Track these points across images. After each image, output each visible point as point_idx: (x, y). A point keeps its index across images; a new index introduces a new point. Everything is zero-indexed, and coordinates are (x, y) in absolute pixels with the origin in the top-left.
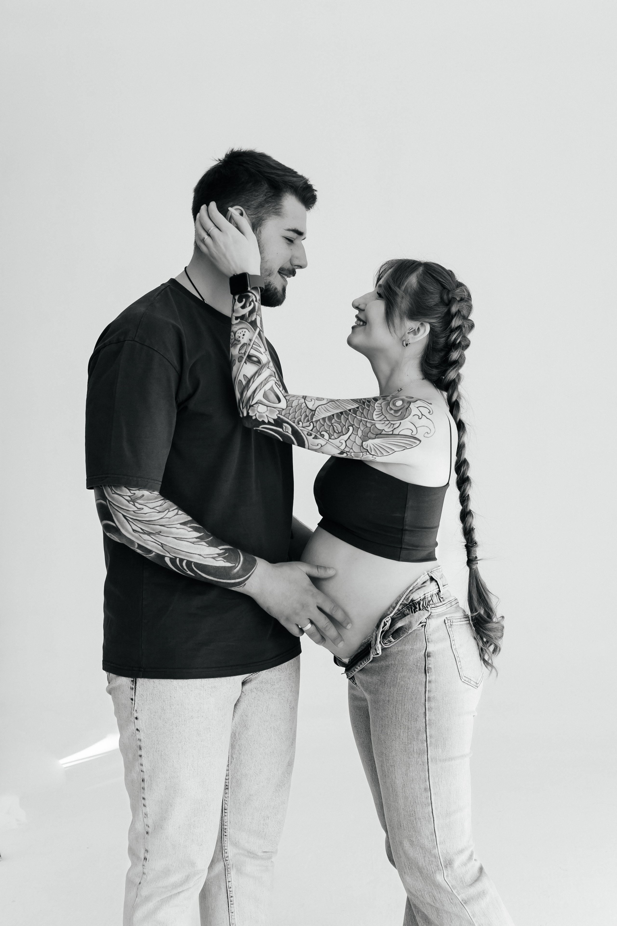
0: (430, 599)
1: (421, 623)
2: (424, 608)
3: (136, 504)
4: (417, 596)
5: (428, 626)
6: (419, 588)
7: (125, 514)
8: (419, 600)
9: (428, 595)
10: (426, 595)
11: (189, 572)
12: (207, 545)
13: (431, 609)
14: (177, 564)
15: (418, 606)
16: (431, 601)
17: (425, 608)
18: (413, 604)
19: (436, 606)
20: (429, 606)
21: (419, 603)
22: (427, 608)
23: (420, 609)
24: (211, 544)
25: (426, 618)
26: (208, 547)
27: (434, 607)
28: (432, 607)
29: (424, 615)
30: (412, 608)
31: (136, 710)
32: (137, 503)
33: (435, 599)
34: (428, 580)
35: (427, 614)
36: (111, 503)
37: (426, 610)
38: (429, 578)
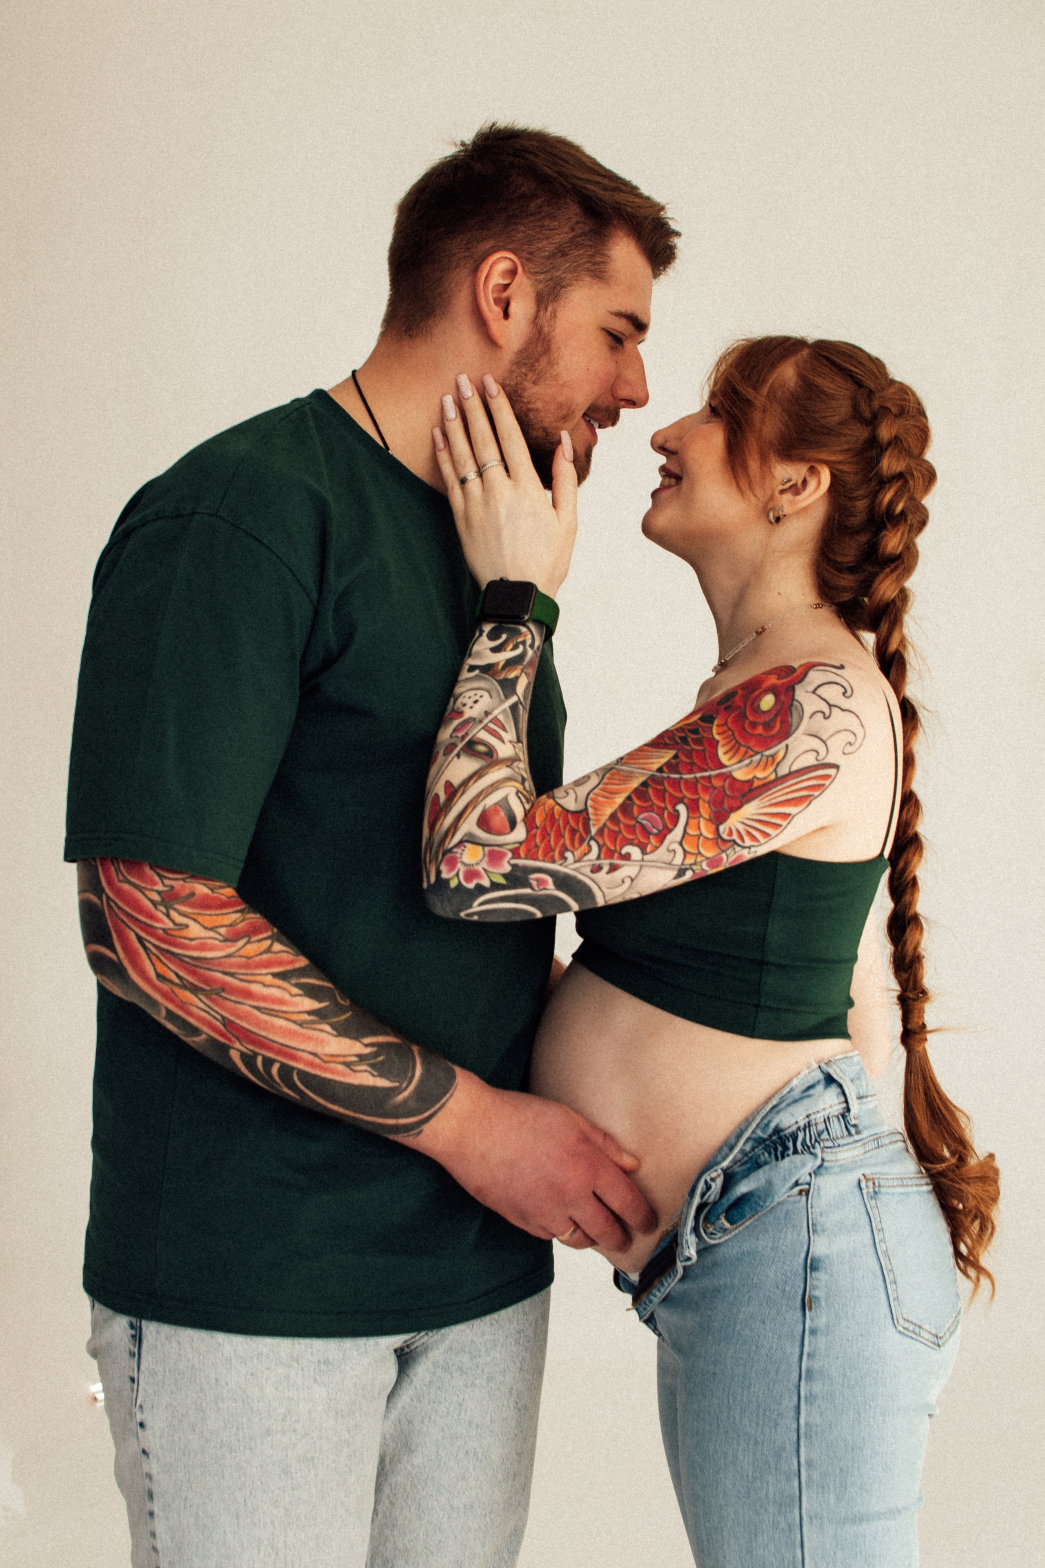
0: (821, 1127)
1: (797, 1184)
2: (806, 1148)
3: (173, 913)
4: (789, 1119)
5: (816, 1192)
6: (796, 1101)
7: (143, 934)
8: (794, 1128)
9: (819, 1118)
10: (812, 1117)
11: (286, 1090)
12: (334, 1033)
13: (822, 1152)
14: (258, 1069)
15: (790, 1144)
16: (826, 1132)
17: (808, 1149)
18: (780, 1138)
19: (836, 1144)
20: (819, 1144)
21: (794, 1137)
22: (814, 1147)
23: (795, 1152)
24: (342, 1031)
25: (810, 1174)
26: (336, 1036)
27: (830, 1147)
28: (827, 1148)
29: (803, 1165)
30: (776, 1149)
31: (141, 1407)
32: (176, 910)
33: (836, 1128)
34: (819, 1082)
35: (811, 1164)
36: (113, 905)
37: (811, 1153)
38: (821, 1076)
